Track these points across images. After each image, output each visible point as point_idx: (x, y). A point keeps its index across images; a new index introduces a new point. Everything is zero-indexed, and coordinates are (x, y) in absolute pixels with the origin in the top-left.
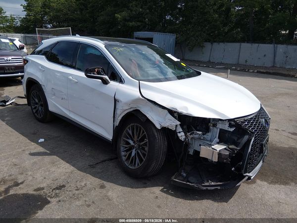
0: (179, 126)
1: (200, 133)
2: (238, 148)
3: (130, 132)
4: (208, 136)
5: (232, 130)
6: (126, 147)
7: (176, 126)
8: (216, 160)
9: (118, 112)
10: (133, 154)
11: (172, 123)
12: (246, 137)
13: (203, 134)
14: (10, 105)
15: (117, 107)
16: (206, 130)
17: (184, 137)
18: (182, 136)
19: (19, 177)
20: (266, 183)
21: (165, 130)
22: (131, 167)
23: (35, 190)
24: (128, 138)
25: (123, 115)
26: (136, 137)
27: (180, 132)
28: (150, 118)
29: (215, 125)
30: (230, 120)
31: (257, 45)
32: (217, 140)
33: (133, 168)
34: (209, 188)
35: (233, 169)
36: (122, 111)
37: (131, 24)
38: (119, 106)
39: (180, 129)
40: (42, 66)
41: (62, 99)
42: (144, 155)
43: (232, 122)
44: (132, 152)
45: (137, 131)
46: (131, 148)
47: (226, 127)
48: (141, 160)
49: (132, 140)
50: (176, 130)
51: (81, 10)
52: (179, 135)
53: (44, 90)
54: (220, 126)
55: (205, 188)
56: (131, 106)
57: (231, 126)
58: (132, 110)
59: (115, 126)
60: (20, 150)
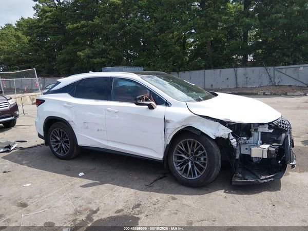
0: (231, 135)
1: (245, 138)
2: (281, 144)
3: (184, 149)
4: (252, 140)
5: (271, 131)
6: (179, 163)
7: (229, 134)
8: (266, 157)
9: (169, 131)
10: (190, 167)
11: (225, 132)
12: (283, 135)
13: (248, 139)
14: (14, 151)
15: (167, 127)
16: (249, 135)
17: (236, 143)
18: (234, 142)
22: (191, 178)
23: (116, 213)
24: (180, 154)
25: (173, 134)
26: (190, 151)
27: (232, 139)
28: (203, 131)
29: (256, 130)
30: (269, 124)
31: (219, 70)
32: (260, 141)
33: (193, 178)
34: (266, 181)
35: (279, 162)
36: (173, 130)
38: (169, 126)
39: (231, 137)
40: (68, 103)
41: (98, 130)
42: (204, 164)
44: (188, 165)
45: (190, 145)
46: (186, 162)
47: (266, 129)
48: (201, 169)
49: (186, 154)
50: (229, 138)
52: (232, 141)
53: (72, 126)
54: (261, 129)
55: (263, 181)
56: (182, 124)
57: (270, 128)
58: (183, 127)
60: (68, 185)
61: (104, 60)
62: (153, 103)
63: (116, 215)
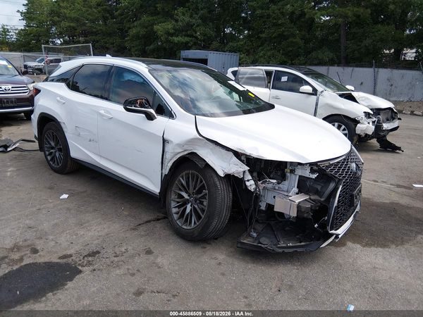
0: (247, 173)
1: (274, 181)
2: (322, 200)
3: (184, 182)
4: (285, 185)
5: (314, 176)
6: (178, 202)
7: (244, 172)
8: (295, 215)
9: (168, 156)
10: (188, 210)
11: (238, 168)
12: (332, 186)
13: (278, 183)
14: (13, 152)
15: (166, 149)
16: (283, 178)
17: (254, 186)
18: (251, 184)
19: (37, 242)
20: (359, 246)
21: (229, 178)
22: (185, 227)
23: (60, 258)
24: (181, 190)
25: (173, 161)
26: (191, 188)
27: (248, 181)
28: (210, 163)
29: (292, 172)
30: (311, 164)
32: (296, 190)
33: (188, 228)
34: (286, 250)
35: (316, 226)
36: (172, 155)
37: (176, 39)
38: (169, 148)
39: (248, 177)
41: (90, 141)
42: (203, 211)
43: (314, 166)
44: (186, 208)
45: (193, 180)
46: (185, 203)
47: (306, 173)
48: (199, 217)
49: (187, 192)
50: (243, 178)
51: (105, 19)
52: (248, 184)
54: (299, 172)
55: (281, 250)
56: (186, 147)
57: (312, 171)
58: (186, 153)
59: (163, 175)
60: (34, 209)
61: (187, 39)
62: (152, 111)
63: (59, 261)
